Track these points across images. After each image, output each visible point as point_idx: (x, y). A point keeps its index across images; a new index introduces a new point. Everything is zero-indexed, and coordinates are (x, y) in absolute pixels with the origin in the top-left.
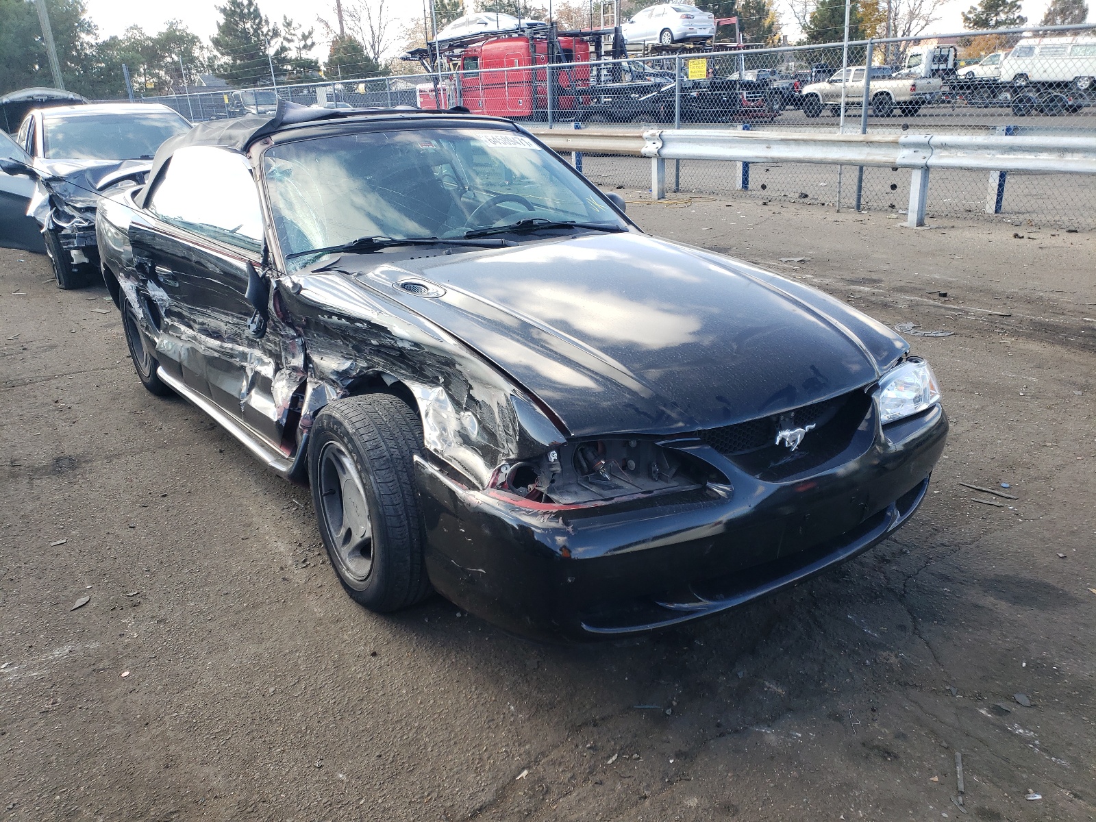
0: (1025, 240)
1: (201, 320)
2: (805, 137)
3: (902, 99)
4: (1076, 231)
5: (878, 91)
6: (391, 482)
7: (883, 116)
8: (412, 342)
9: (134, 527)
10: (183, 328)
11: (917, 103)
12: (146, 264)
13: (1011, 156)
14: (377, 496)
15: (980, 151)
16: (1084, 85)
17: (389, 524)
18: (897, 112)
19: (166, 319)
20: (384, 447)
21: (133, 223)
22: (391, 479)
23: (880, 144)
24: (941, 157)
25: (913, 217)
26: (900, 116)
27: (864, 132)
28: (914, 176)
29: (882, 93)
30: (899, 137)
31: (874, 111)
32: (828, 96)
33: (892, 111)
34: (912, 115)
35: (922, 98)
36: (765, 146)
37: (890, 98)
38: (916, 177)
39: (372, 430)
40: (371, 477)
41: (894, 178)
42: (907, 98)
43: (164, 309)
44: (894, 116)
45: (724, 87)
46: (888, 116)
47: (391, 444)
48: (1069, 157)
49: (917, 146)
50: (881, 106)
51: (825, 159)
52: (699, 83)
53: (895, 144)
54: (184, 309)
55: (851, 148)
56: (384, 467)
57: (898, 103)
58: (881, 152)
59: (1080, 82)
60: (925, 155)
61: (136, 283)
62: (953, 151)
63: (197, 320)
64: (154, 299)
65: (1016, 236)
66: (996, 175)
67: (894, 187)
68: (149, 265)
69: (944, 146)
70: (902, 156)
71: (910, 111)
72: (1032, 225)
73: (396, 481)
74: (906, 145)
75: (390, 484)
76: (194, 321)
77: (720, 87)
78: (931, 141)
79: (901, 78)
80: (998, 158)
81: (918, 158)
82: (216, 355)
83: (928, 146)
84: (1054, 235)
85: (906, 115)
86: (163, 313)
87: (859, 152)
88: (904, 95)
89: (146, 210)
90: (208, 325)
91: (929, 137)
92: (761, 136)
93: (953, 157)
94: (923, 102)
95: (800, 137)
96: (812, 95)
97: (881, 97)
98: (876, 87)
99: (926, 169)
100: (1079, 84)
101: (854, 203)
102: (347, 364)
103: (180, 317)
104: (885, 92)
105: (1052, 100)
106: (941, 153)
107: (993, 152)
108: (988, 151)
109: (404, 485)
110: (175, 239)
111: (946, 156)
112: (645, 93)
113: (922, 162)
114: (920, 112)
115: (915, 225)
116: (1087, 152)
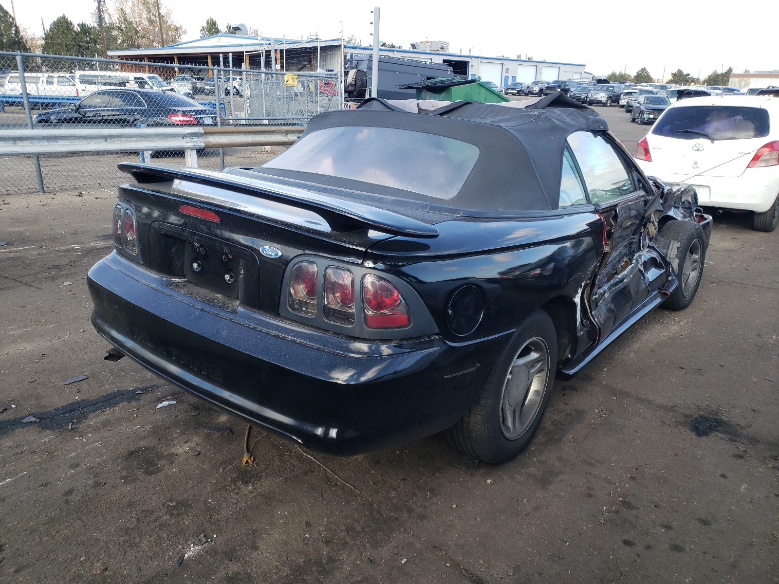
116: (33, 139)
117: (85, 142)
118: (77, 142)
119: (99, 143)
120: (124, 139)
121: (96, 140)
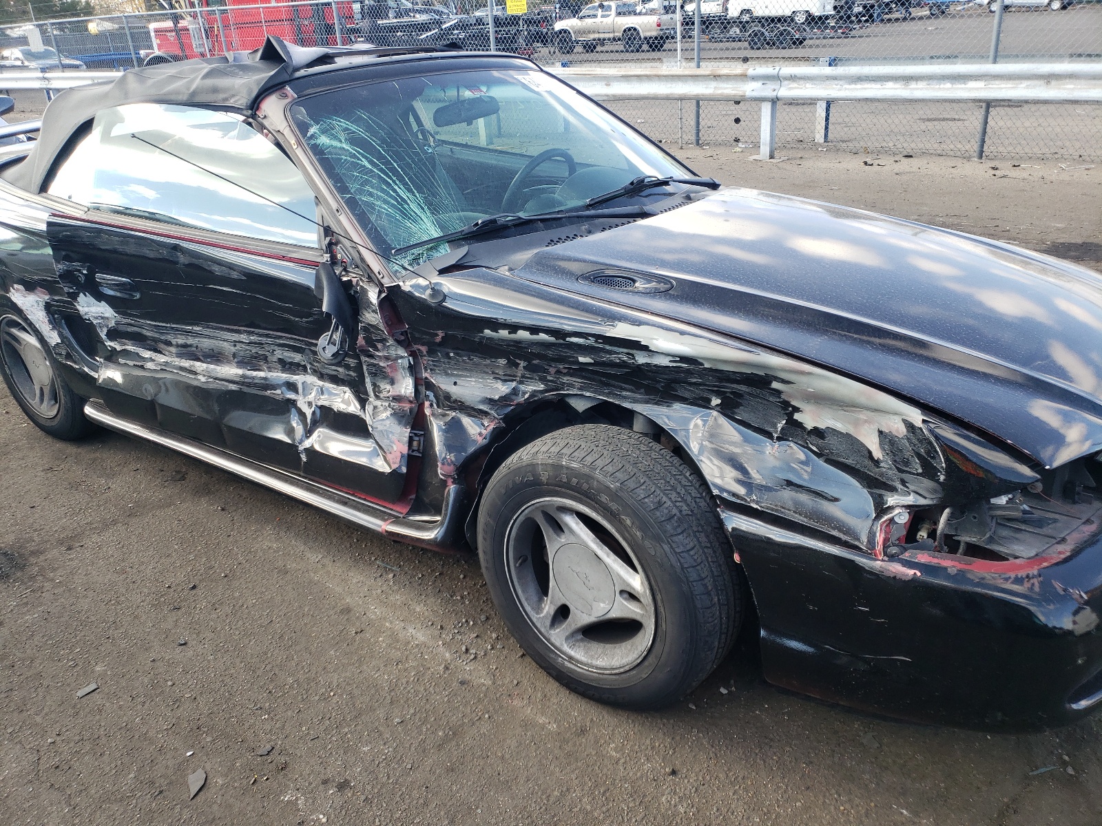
0: (875, 168)
1: (180, 341)
2: (648, 73)
3: (648, 34)
4: (911, 156)
5: (626, 26)
6: (693, 549)
7: (632, 51)
8: (673, 356)
9: (185, 644)
10: (147, 354)
11: (662, 38)
12: (79, 271)
13: (859, 86)
14: (678, 570)
15: (828, 82)
16: (801, 19)
17: (699, 606)
18: (645, 47)
19: (108, 343)
20: (669, 503)
21: (54, 215)
22: (691, 545)
23: (728, 77)
24: (790, 89)
25: (765, 150)
26: (648, 51)
27: (698, 66)
28: (764, 110)
29: (630, 29)
30: (747, 69)
31: (625, 47)
32: (580, 32)
33: (640, 47)
34: (659, 50)
35: (666, 33)
36: (604, 83)
37: (638, 33)
38: (766, 109)
39: (642, 481)
40: (666, 547)
41: (737, 111)
42: (654, 34)
43: (105, 330)
44: (643, 51)
45: (508, 23)
46: (638, 51)
47: (674, 496)
48: (913, 85)
49: (766, 78)
50: (632, 43)
51: (672, 94)
52: (481, 20)
53: (744, 77)
54: (147, 327)
55: (697, 83)
56: (679, 530)
57: (646, 38)
58: (728, 86)
59: (797, 16)
60: (773, 87)
61: (47, 297)
62: (802, 82)
63: (174, 341)
64: (87, 317)
65: (866, 163)
66: (824, 105)
67: (737, 121)
68: (85, 272)
69: (793, 78)
70: (751, 89)
71: (656, 46)
72: (868, 153)
73: (698, 546)
74: (754, 78)
75: (692, 553)
76: (169, 343)
77: (504, 23)
78: (781, 72)
79: (646, 14)
80: (846, 89)
81: (768, 91)
82: (233, 387)
83: (777, 78)
84: (897, 161)
85: (654, 50)
86: (103, 335)
87: (705, 86)
88: (650, 30)
89: (44, 194)
90: (197, 347)
91: (777, 68)
92: (599, 73)
93: (801, 88)
94: (667, 38)
95: (643, 73)
96: (565, 31)
97: (629, 33)
98: (624, 23)
99: (774, 101)
100: (796, 18)
101: (693, 138)
102: (503, 389)
103: (139, 339)
104: (632, 28)
105: (782, 34)
106: (789, 84)
107: (841, 83)
108: (836, 82)
109: (706, 550)
110: (133, 233)
111: (795, 88)
112: (423, 31)
113: (772, 94)
114: (665, 47)
115: (768, 157)
116: (930, 79)
117: (1010, 84)
118: (996, 84)
119: (1034, 87)
120: (1083, 82)
121: (1029, 82)
